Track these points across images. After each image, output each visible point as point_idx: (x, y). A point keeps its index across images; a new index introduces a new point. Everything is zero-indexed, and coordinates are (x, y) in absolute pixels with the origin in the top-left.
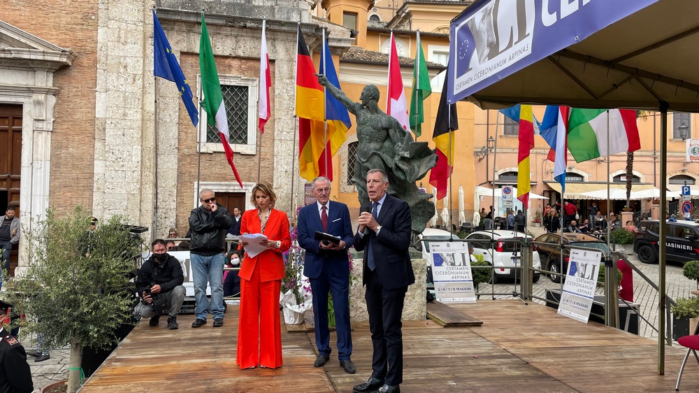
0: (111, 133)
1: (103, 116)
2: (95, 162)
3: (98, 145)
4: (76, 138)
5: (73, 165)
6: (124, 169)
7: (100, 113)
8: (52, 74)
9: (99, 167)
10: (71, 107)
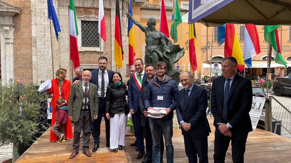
0: (39, 43)
1: (35, 36)
2: (33, 57)
3: (33, 49)
4: (24, 46)
5: (24, 58)
6: (45, 59)
7: (33, 35)
8: (12, 18)
9: (34, 59)
10: (21, 32)
